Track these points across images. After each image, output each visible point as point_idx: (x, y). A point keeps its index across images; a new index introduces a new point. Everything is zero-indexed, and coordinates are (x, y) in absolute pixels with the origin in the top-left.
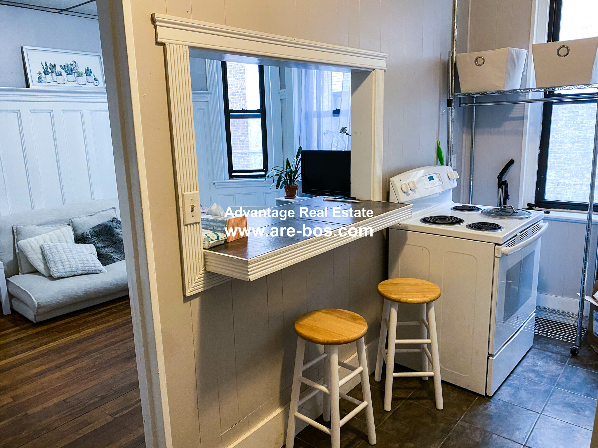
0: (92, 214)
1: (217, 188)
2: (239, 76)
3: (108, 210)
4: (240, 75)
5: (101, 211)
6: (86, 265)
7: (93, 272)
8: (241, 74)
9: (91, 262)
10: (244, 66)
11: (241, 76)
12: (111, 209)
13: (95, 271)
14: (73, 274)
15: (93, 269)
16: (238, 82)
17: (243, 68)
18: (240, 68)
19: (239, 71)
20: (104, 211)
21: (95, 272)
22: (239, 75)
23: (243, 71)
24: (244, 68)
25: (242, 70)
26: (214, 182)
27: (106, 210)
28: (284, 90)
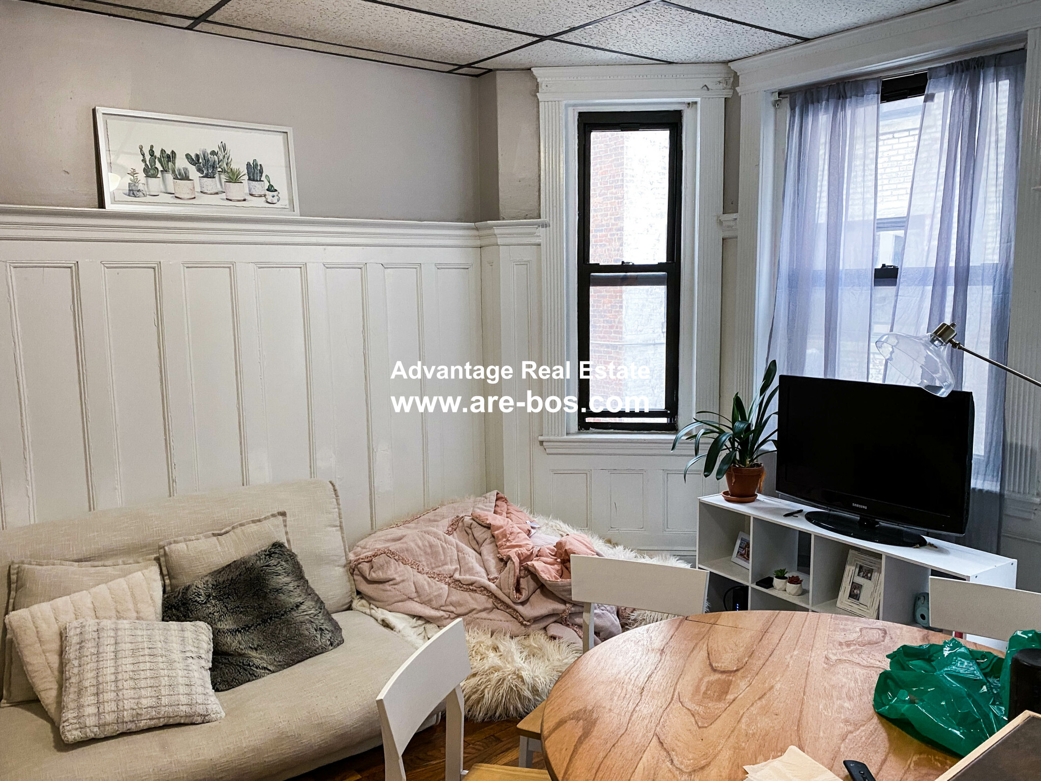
0: (223, 531)
1: (548, 454)
2: (612, 193)
3: (265, 518)
4: (614, 190)
5: (248, 523)
6: (164, 701)
7: (182, 721)
8: (615, 188)
9: (182, 689)
10: (623, 174)
11: (616, 193)
12: (273, 516)
13: (190, 716)
14: (123, 728)
15: (183, 714)
16: (609, 206)
17: (621, 178)
18: (614, 177)
19: (612, 183)
20: (254, 522)
21: (187, 721)
22: (610, 191)
23: (619, 183)
24: (623, 176)
25: (618, 180)
26: (541, 438)
27: (259, 521)
28: (734, 216)
